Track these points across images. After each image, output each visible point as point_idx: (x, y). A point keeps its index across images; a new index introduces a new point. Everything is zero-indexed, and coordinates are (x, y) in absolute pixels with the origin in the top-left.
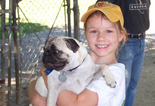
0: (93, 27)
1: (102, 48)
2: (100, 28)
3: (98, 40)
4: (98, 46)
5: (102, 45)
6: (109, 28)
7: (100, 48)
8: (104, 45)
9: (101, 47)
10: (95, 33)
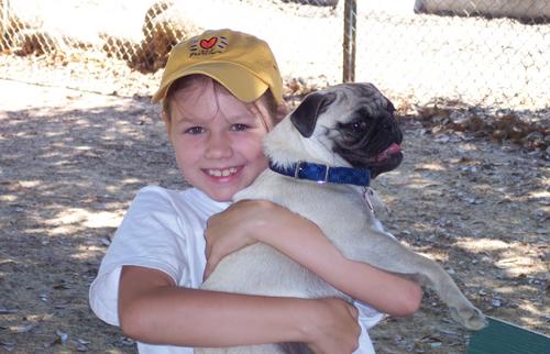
0: (191, 118)
1: (222, 177)
2: (213, 118)
3: (209, 156)
4: (211, 172)
5: (221, 170)
6: (238, 118)
7: (217, 178)
8: (229, 168)
9: (218, 174)
10: (198, 135)
